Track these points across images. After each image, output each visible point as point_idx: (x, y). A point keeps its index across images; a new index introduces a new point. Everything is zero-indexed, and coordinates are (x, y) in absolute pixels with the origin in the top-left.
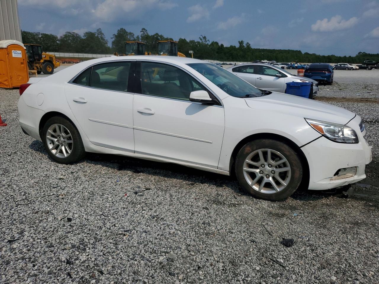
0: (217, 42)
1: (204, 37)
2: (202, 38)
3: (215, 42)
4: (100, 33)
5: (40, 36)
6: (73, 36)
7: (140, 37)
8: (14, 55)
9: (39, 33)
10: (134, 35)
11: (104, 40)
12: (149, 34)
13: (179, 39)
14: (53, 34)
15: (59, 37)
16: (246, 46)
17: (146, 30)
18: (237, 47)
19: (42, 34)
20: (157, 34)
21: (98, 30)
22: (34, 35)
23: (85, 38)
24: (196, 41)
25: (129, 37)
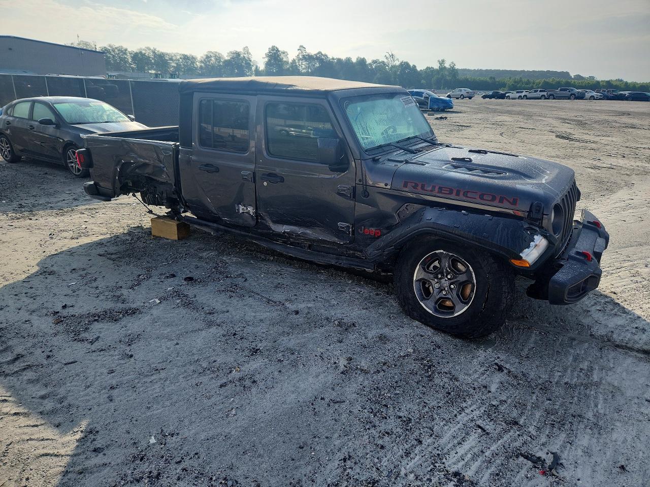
0: (408, 62)
1: (391, 54)
3: (404, 61)
4: (246, 53)
5: (179, 57)
6: (216, 56)
9: (178, 53)
10: (289, 54)
11: (250, 61)
12: (309, 53)
15: (199, 59)
16: (448, 67)
17: (304, 48)
18: (435, 69)
19: (180, 55)
20: (320, 53)
21: (244, 49)
22: (172, 57)
23: (229, 58)
24: (380, 61)
25: (281, 57)
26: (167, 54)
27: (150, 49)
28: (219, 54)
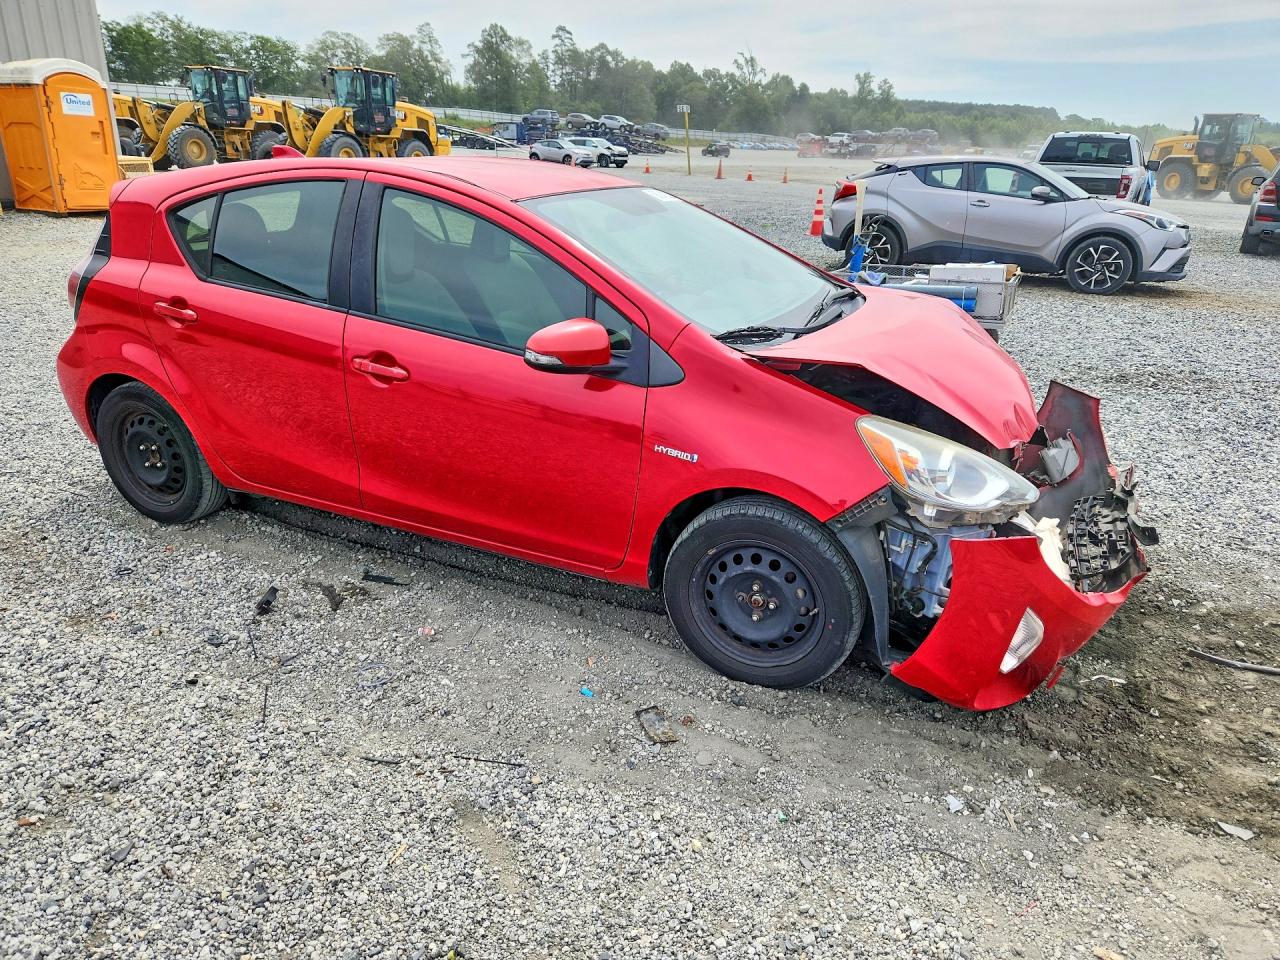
0: (790, 77)
1: (748, 58)
2: (741, 61)
3: (781, 74)
4: (427, 40)
5: (247, 44)
6: (347, 44)
7: (552, 56)
8: (67, 109)
9: (245, 33)
10: (530, 47)
11: (437, 60)
12: (577, 46)
13: (672, 66)
14: (284, 38)
15: (302, 50)
16: (878, 92)
17: (570, 33)
18: (849, 95)
19: (251, 38)
20: (603, 46)
21: (420, 30)
22: (229, 42)
23: (383, 52)
24: (723, 72)
25: (515, 55)
26: (214, 35)
27: (165, 19)
28: (356, 39)
